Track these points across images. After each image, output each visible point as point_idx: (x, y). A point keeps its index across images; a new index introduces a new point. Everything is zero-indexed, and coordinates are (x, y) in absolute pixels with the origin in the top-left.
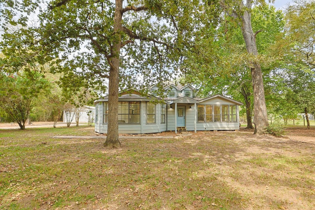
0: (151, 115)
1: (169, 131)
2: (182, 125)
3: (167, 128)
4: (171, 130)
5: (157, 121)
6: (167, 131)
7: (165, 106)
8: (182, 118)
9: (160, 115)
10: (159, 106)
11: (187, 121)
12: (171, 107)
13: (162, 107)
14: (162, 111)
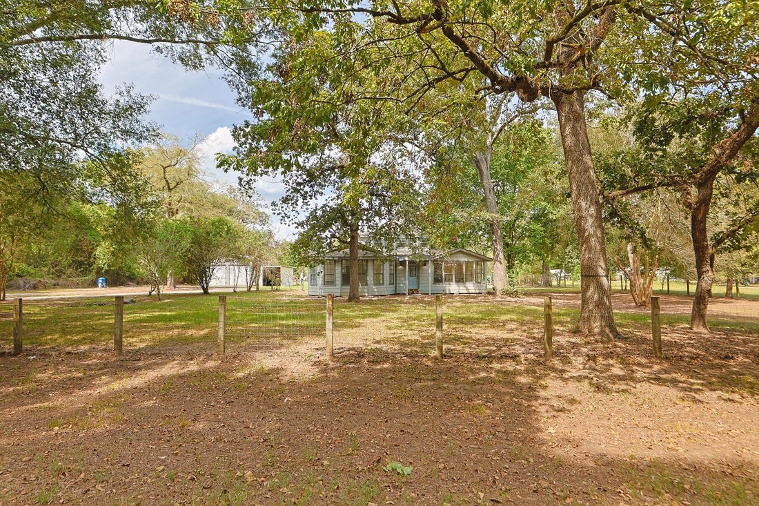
0: (378, 274)
1: (399, 294)
2: (414, 287)
3: (396, 290)
4: (401, 292)
5: (385, 283)
6: (396, 294)
7: (393, 263)
8: (414, 278)
9: (388, 275)
10: (387, 265)
11: (420, 282)
12: (401, 265)
13: (391, 265)
14: (390, 270)
